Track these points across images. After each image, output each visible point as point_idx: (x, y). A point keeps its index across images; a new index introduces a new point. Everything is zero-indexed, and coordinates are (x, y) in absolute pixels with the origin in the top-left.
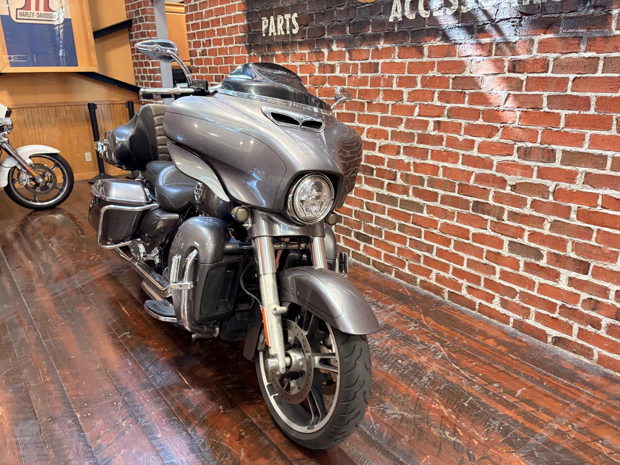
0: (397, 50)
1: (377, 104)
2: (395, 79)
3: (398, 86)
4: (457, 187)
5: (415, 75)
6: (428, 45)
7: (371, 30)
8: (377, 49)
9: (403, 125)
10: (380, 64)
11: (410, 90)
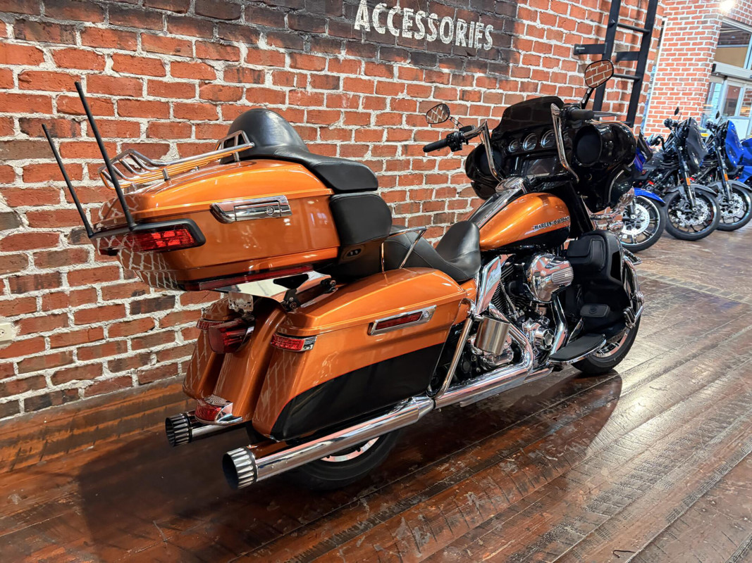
0: (363, 63)
1: (335, 129)
2: (361, 99)
3: (364, 108)
4: (421, 207)
5: (384, 96)
6: (399, 65)
7: (327, 31)
8: (337, 59)
9: (370, 152)
10: (341, 79)
11: (378, 112)
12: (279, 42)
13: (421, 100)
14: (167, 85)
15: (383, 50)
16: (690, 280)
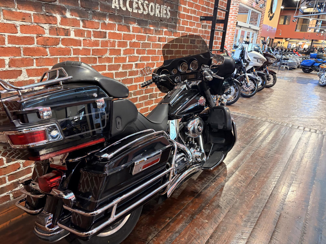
0: (117, 25)
1: (105, 58)
2: (116, 42)
3: (118, 47)
5: (127, 41)
6: (132, 26)
7: (99, 9)
8: (105, 23)
9: (121, 68)
10: (107, 33)
11: (124, 48)
12: (76, 14)
13: (142, 42)
14: (19, 38)
15: (126, 19)
16: (244, 113)
